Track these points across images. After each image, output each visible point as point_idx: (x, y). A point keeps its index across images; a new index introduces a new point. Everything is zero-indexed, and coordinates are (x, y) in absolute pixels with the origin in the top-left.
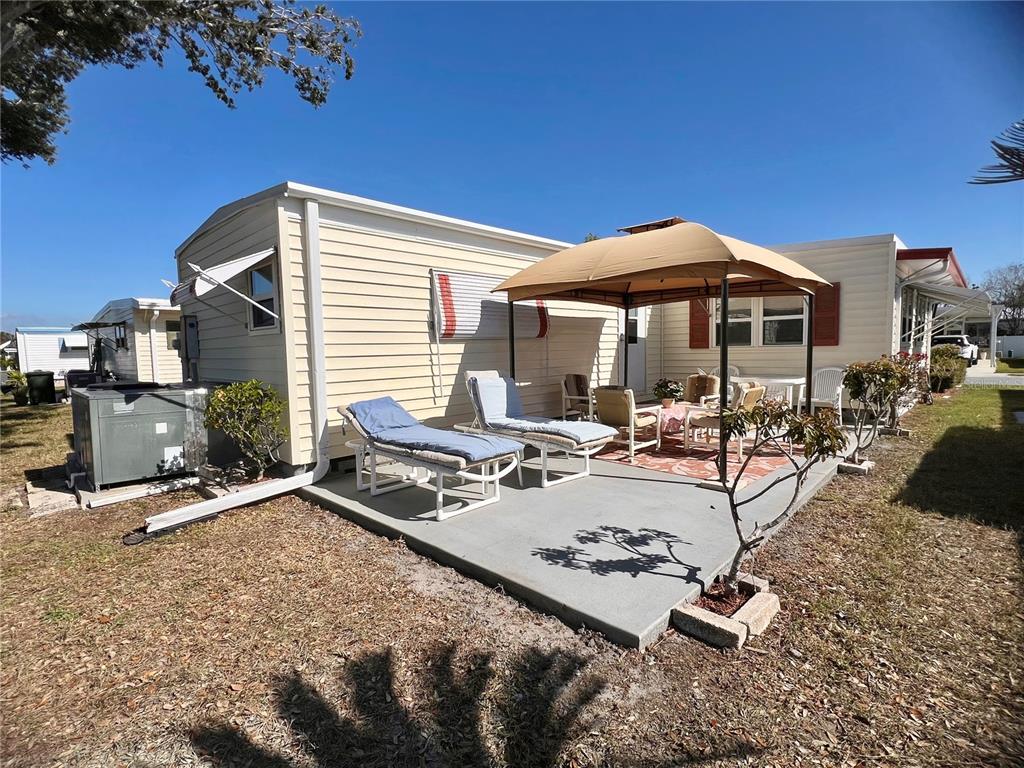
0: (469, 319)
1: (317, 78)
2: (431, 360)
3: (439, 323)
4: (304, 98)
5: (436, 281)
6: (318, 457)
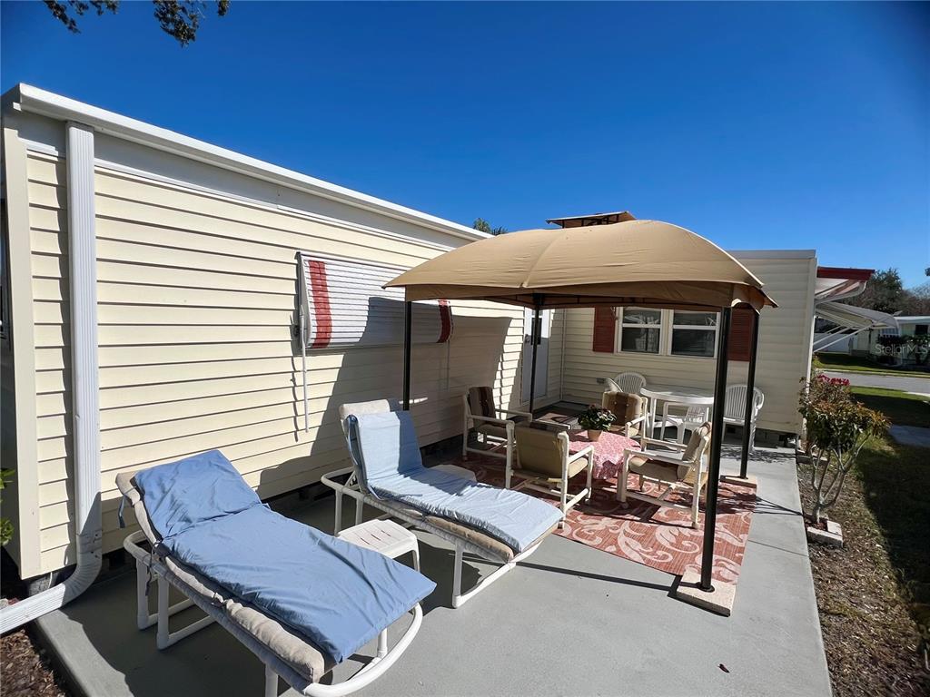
0: (350, 322)
1: (183, 9)
2: (293, 380)
3: (307, 328)
5: (306, 270)
6: (79, 556)
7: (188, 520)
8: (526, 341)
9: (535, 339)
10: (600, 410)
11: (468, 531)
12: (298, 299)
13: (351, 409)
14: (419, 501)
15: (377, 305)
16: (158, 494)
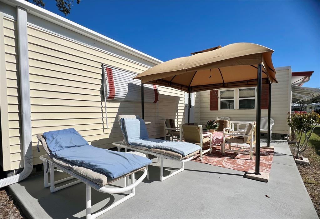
0: (122, 91)
2: (102, 110)
3: (106, 91)
4: (60, 10)
5: (105, 70)
6: (24, 164)
7: (61, 147)
8: (186, 106)
9: (189, 105)
10: (214, 122)
11: (165, 151)
12: (103, 81)
13: (122, 117)
14: (147, 145)
15: (131, 86)
16: (51, 139)
